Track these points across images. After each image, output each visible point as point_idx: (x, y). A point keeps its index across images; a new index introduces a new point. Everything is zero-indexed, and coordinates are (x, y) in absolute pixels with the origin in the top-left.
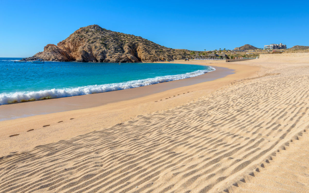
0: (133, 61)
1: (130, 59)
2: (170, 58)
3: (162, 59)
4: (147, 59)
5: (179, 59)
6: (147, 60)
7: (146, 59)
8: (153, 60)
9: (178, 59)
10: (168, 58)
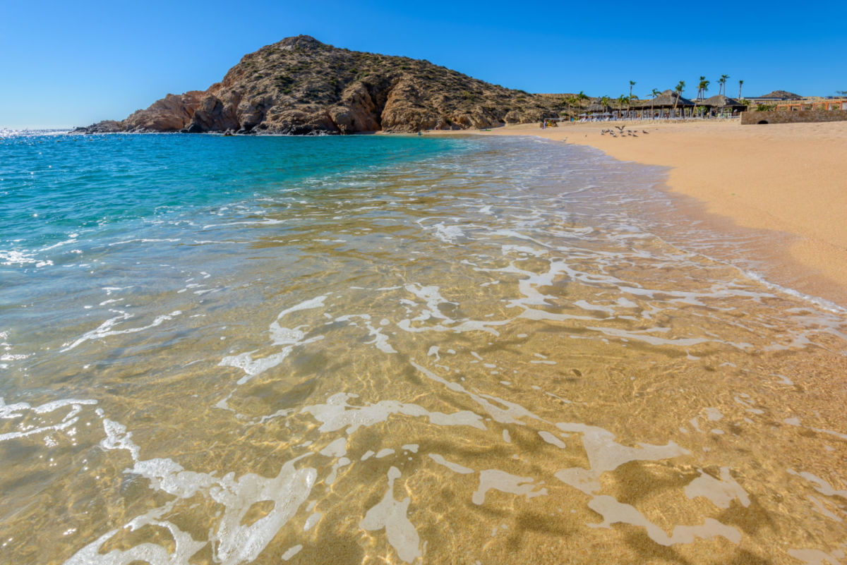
0: (343, 128)
1: (335, 124)
2: (489, 119)
3: (456, 123)
4: (400, 123)
5: (523, 122)
6: (399, 126)
7: (394, 120)
8: (417, 125)
9: (521, 120)
10: (481, 117)
